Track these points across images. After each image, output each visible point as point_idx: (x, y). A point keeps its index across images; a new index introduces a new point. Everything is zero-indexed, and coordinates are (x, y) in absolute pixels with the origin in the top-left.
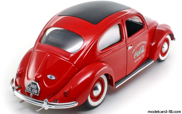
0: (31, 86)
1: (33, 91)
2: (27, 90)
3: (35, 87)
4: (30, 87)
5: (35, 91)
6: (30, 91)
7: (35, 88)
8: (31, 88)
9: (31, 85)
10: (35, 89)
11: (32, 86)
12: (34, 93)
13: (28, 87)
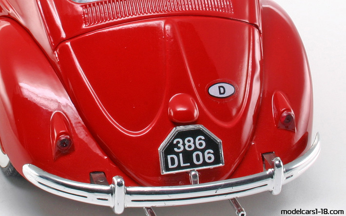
0: (179, 148)
1: (198, 160)
2: (167, 169)
3: (197, 142)
4: (177, 154)
5: (207, 156)
6: (182, 165)
7: (201, 144)
8: (185, 152)
9: (178, 142)
10: (203, 151)
11: (184, 144)
12: (205, 163)
13: (169, 157)
